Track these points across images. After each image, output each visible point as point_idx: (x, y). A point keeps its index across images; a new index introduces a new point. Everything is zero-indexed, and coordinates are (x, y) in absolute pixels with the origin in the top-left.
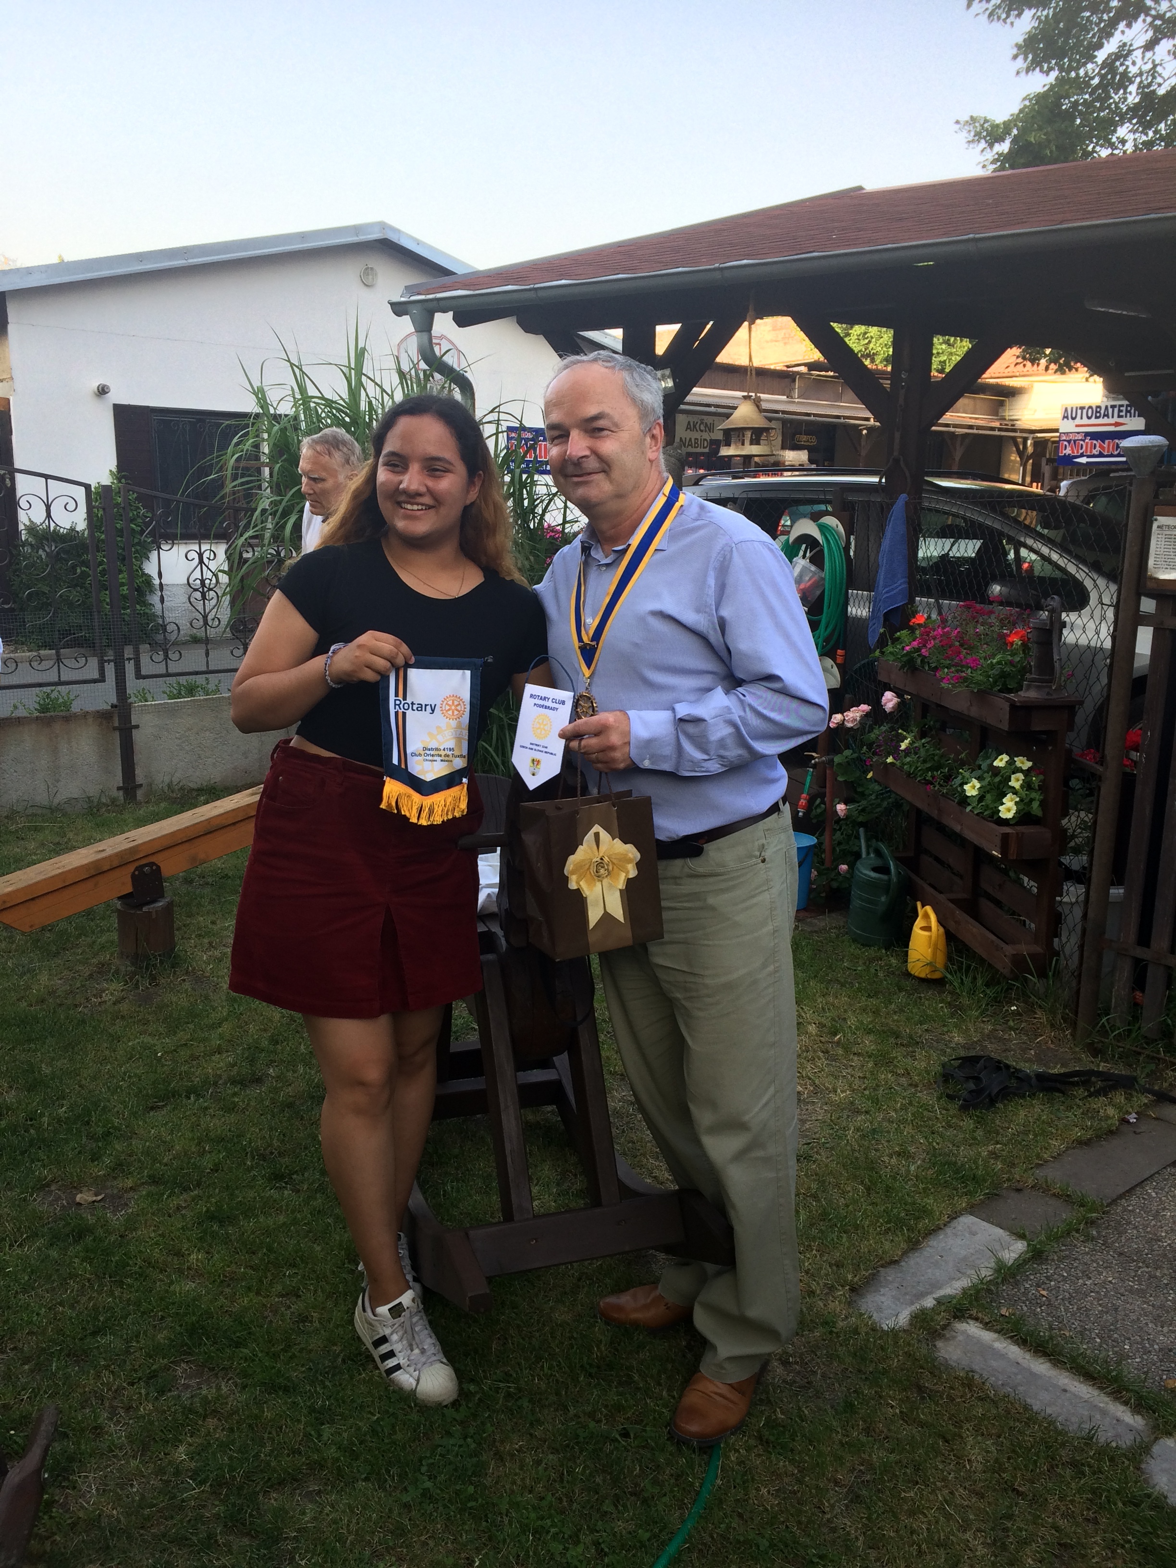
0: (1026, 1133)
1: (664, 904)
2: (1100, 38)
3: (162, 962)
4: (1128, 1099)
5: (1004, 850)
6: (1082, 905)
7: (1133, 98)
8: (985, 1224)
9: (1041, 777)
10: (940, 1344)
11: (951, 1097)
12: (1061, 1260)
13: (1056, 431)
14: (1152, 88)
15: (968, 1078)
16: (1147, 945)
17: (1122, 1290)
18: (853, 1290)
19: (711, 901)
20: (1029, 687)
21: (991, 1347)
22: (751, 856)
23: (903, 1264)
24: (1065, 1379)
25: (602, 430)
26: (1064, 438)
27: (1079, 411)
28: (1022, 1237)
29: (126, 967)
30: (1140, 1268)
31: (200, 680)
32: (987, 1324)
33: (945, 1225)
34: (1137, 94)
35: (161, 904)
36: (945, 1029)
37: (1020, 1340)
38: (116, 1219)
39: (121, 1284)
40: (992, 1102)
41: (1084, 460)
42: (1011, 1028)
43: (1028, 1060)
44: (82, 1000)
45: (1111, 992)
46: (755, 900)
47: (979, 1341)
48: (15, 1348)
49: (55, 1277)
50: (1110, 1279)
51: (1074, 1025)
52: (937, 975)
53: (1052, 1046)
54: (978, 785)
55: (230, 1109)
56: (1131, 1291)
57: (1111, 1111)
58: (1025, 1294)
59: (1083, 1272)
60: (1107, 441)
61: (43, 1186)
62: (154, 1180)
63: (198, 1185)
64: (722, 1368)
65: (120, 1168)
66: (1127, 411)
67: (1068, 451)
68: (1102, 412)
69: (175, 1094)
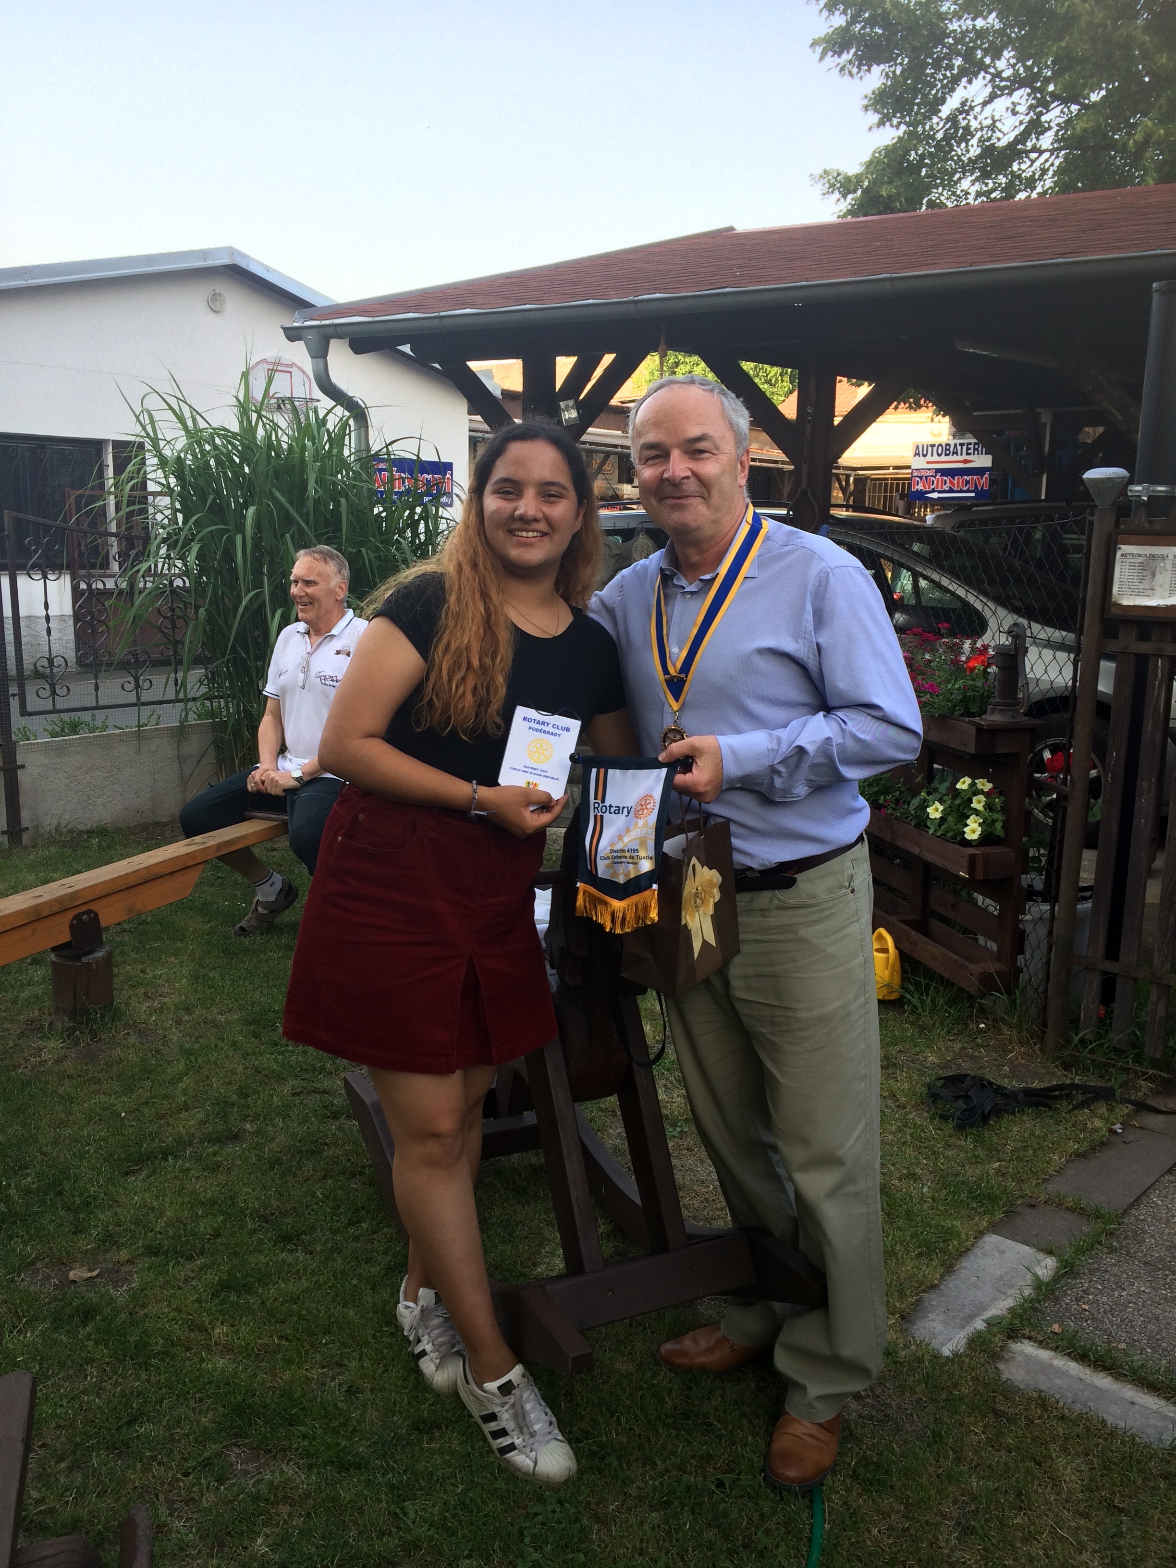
0: (1025, 1148)
1: (741, 937)
2: (944, 94)
3: (102, 1016)
4: (1111, 1110)
5: (971, 870)
6: (1047, 924)
7: (975, 151)
8: (1009, 1241)
9: (1003, 798)
10: (1001, 1366)
11: (944, 1118)
12: (1092, 1272)
13: (909, 467)
14: (992, 142)
15: (957, 1098)
16: (1116, 959)
17: (1157, 1299)
18: (903, 1317)
19: (802, 932)
20: (993, 712)
21: (1051, 1366)
22: (841, 887)
23: (942, 1287)
24: (1129, 1392)
25: (703, 451)
26: (916, 474)
27: (930, 449)
28: (1050, 1252)
29: (63, 1023)
30: (1167, 1275)
31: (86, 716)
32: (1041, 1342)
33: (973, 1246)
34: (978, 146)
35: (101, 954)
36: (917, 1049)
37: (1078, 1357)
38: (121, 1295)
39: (146, 1366)
40: (985, 1118)
41: (935, 495)
42: (979, 1046)
43: (1005, 1076)
44: (22, 1062)
45: (1079, 1008)
46: (846, 931)
47: (1037, 1361)
48: (44, 1445)
49: (69, 1363)
50: (1143, 1289)
51: (1042, 1041)
52: (894, 997)
53: (1022, 1061)
54: (941, 808)
55: (214, 1169)
56: (1166, 1299)
57: (1098, 1123)
58: (1068, 1309)
59: (1116, 1283)
60: (956, 478)
61: (28, 1265)
62: (152, 1251)
63: (202, 1253)
64: (813, 1407)
65: (109, 1240)
66: (975, 449)
67: (920, 487)
68: (952, 449)
69: (149, 1157)
